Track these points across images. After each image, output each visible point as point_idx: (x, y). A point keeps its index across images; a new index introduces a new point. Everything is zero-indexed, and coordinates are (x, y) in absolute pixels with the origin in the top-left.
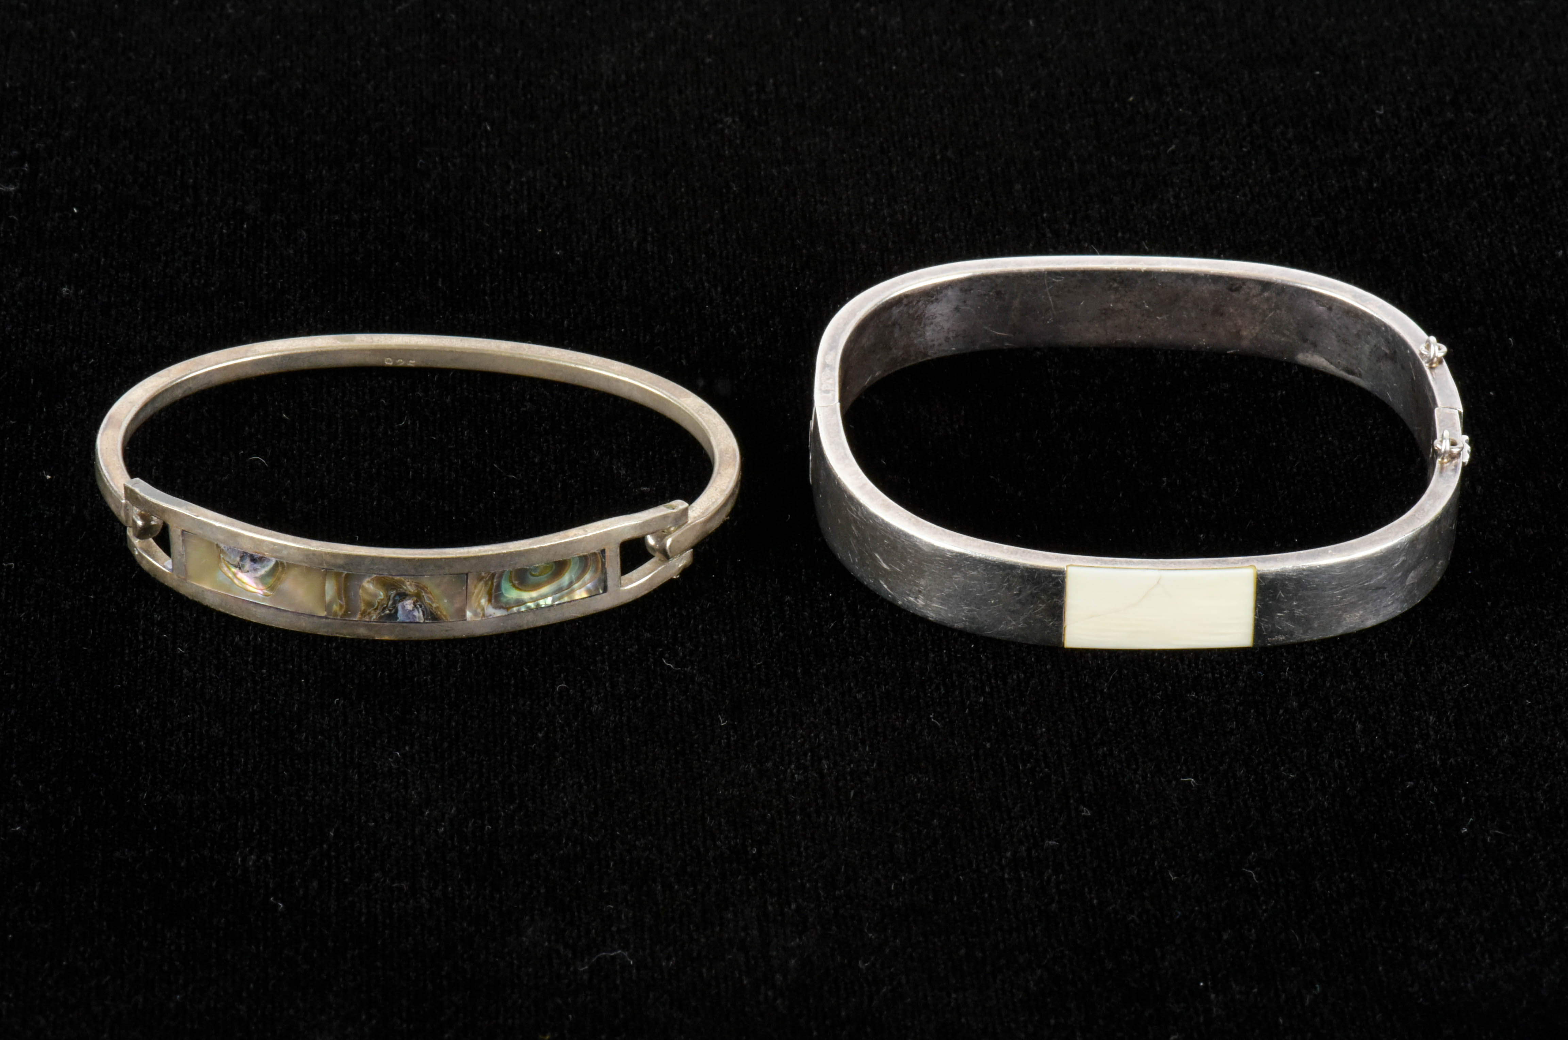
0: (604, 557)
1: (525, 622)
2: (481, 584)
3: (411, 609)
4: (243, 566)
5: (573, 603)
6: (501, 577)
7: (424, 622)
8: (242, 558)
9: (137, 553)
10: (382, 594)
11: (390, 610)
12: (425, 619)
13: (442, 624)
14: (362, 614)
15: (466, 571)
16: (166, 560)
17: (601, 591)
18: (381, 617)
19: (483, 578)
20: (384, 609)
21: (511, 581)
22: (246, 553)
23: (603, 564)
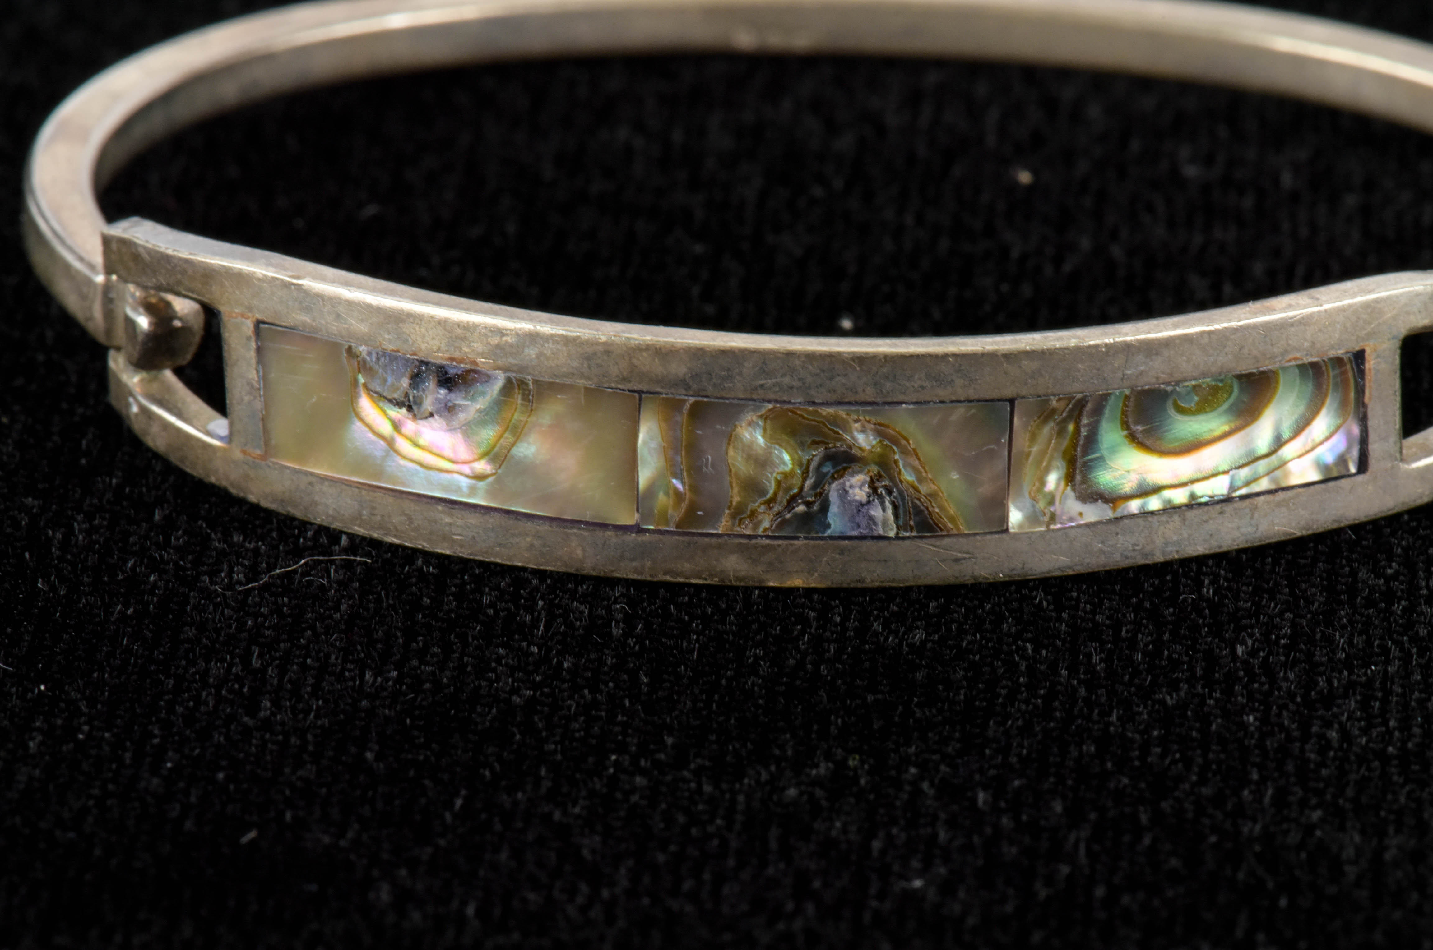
0: (1361, 373)
1: (1159, 542)
2: (1047, 430)
3: (864, 499)
4: (419, 402)
5: (1281, 495)
6: (1098, 411)
7: (898, 537)
8: (416, 379)
9: (135, 409)
10: (786, 457)
11: (808, 504)
12: (898, 527)
13: (946, 541)
14: (733, 516)
15: (1009, 392)
16: (210, 419)
17: (1353, 469)
18: (782, 525)
19: (1054, 411)
20: (792, 500)
21: (1125, 425)
22: (427, 364)
23: (1360, 391)
